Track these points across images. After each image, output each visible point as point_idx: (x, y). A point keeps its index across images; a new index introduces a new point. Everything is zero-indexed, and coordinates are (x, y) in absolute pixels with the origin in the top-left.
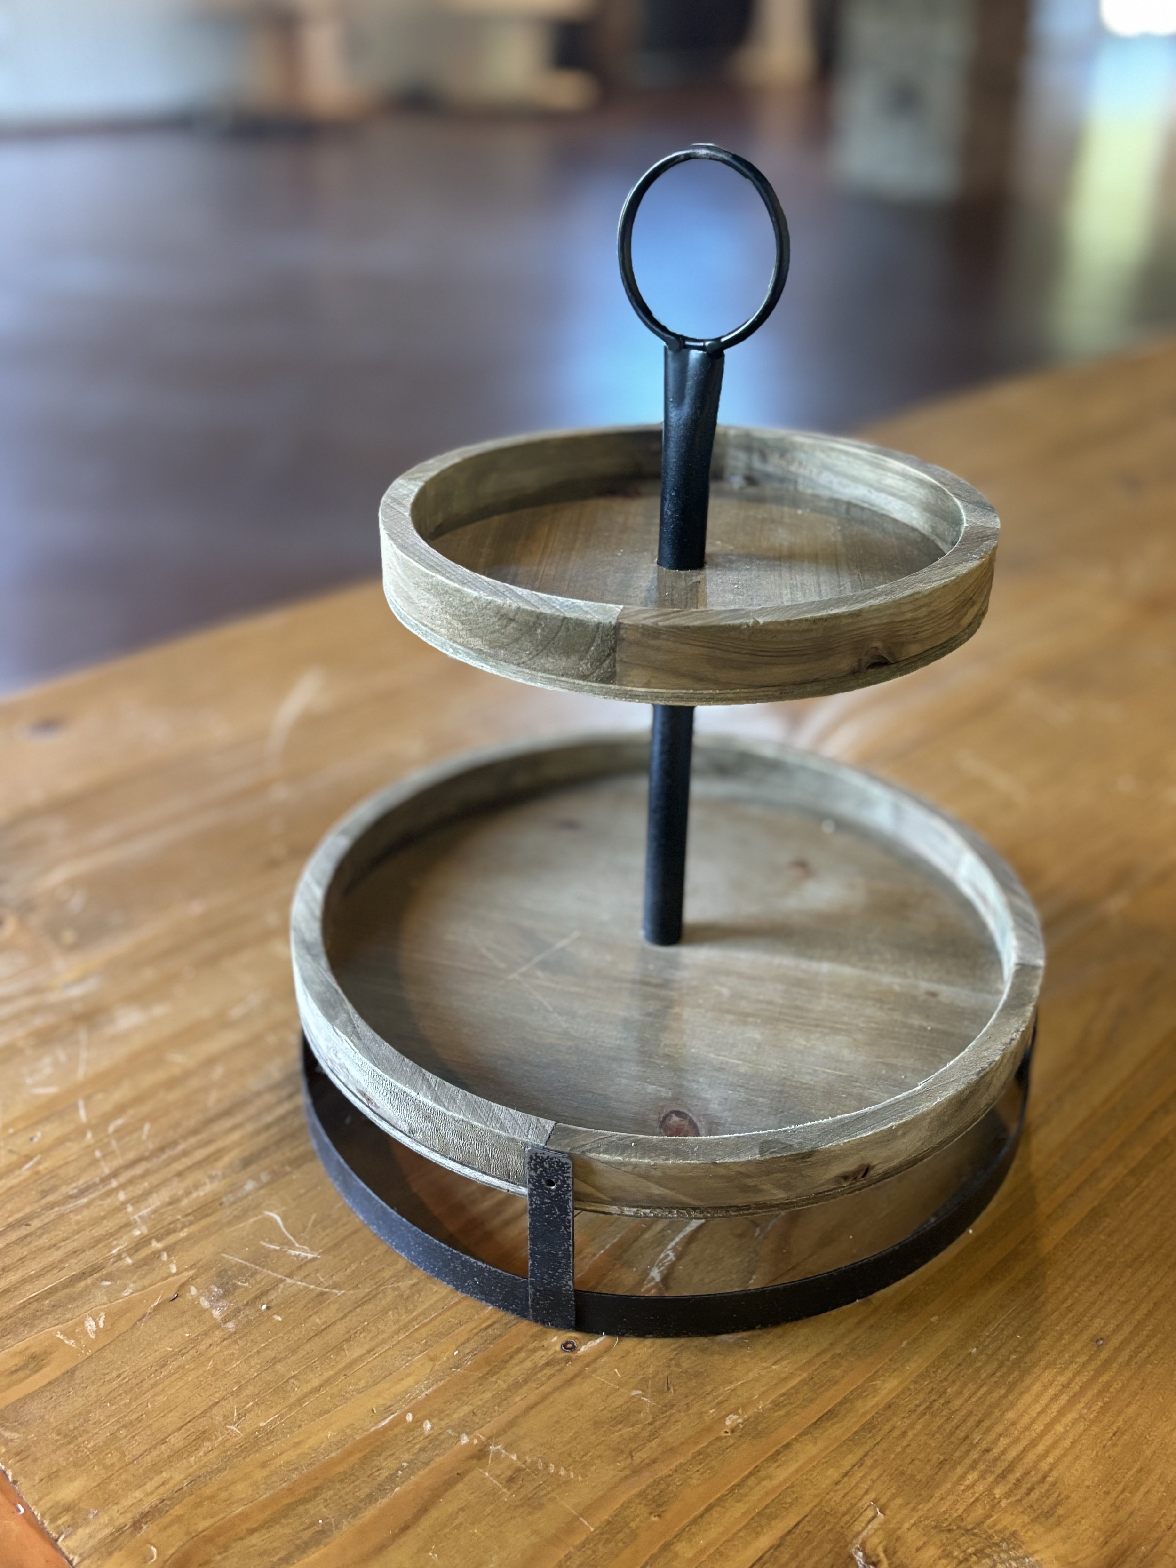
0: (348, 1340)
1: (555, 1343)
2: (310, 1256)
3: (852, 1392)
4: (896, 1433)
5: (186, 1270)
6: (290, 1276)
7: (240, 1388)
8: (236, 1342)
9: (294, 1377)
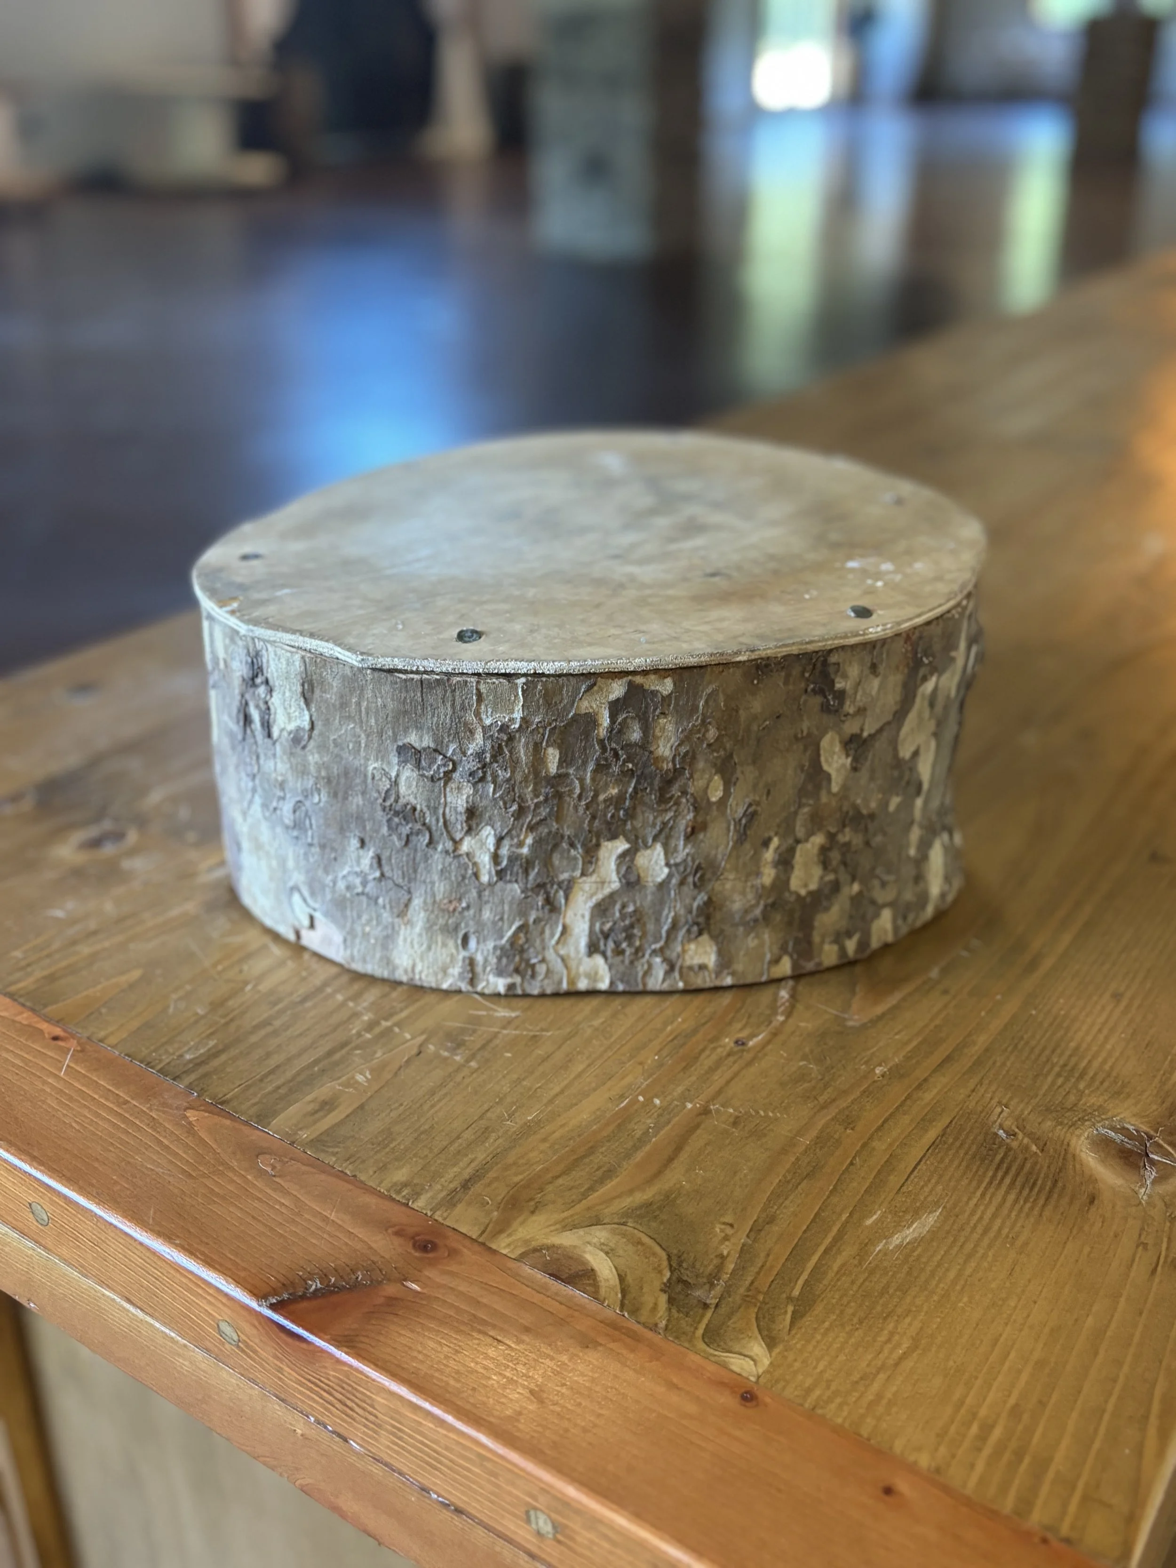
1: (728, 1042)
2: (513, 1015)
4: (998, 1064)
5: (418, 1036)
7: (501, 1099)
9: (539, 1087)
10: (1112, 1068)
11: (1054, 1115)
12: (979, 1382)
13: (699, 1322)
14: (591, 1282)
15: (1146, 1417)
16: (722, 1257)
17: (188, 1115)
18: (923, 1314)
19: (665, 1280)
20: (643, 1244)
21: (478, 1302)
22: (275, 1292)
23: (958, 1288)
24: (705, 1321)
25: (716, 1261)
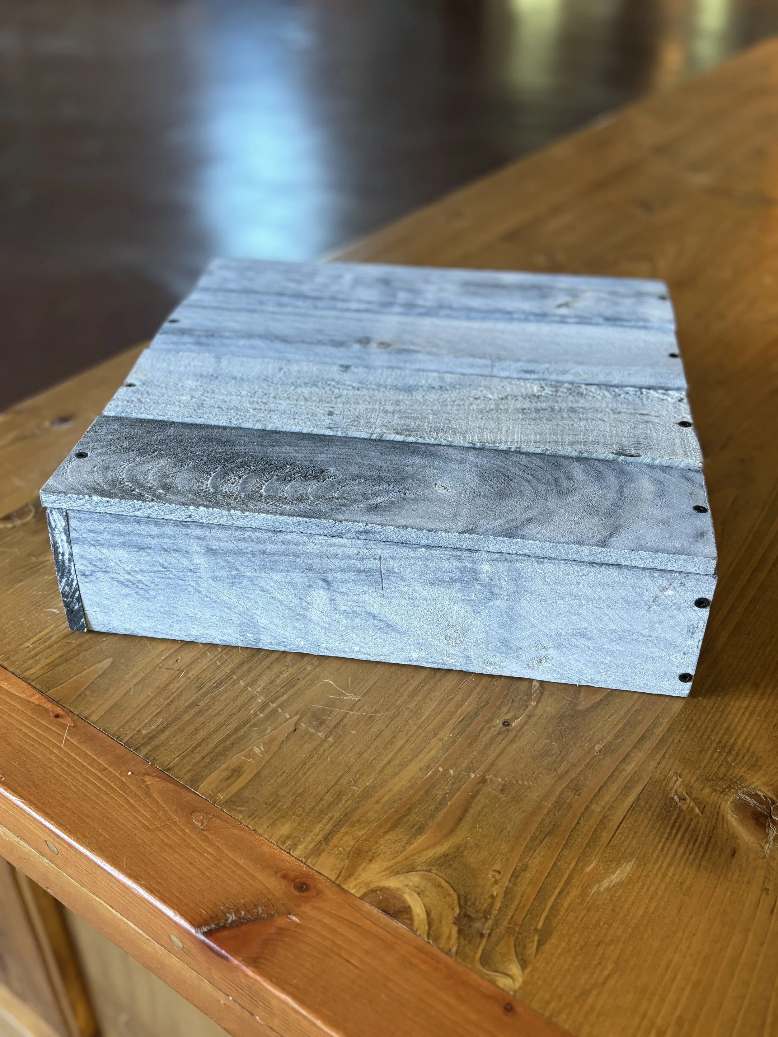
0: (394, 738)
1: (499, 723)
2: (357, 699)
3: (650, 726)
4: (676, 741)
5: (295, 715)
6: (351, 710)
7: (349, 768)
8: (337, 747)
9: (374, 759)
10: (751, 745)
11: (711, 783)
12: (657, 998)
13: (478, 948)
14: (409, 916)
15: (763, 1025)
16: (492, 896)
17: (146, 780)
18: (621, 943)
19: (456, 915)
20: (442, 887)
21: (337, 932)
22: (206, 924)
23: (645, 922)
24: (481, 947)
25: (489, 900)
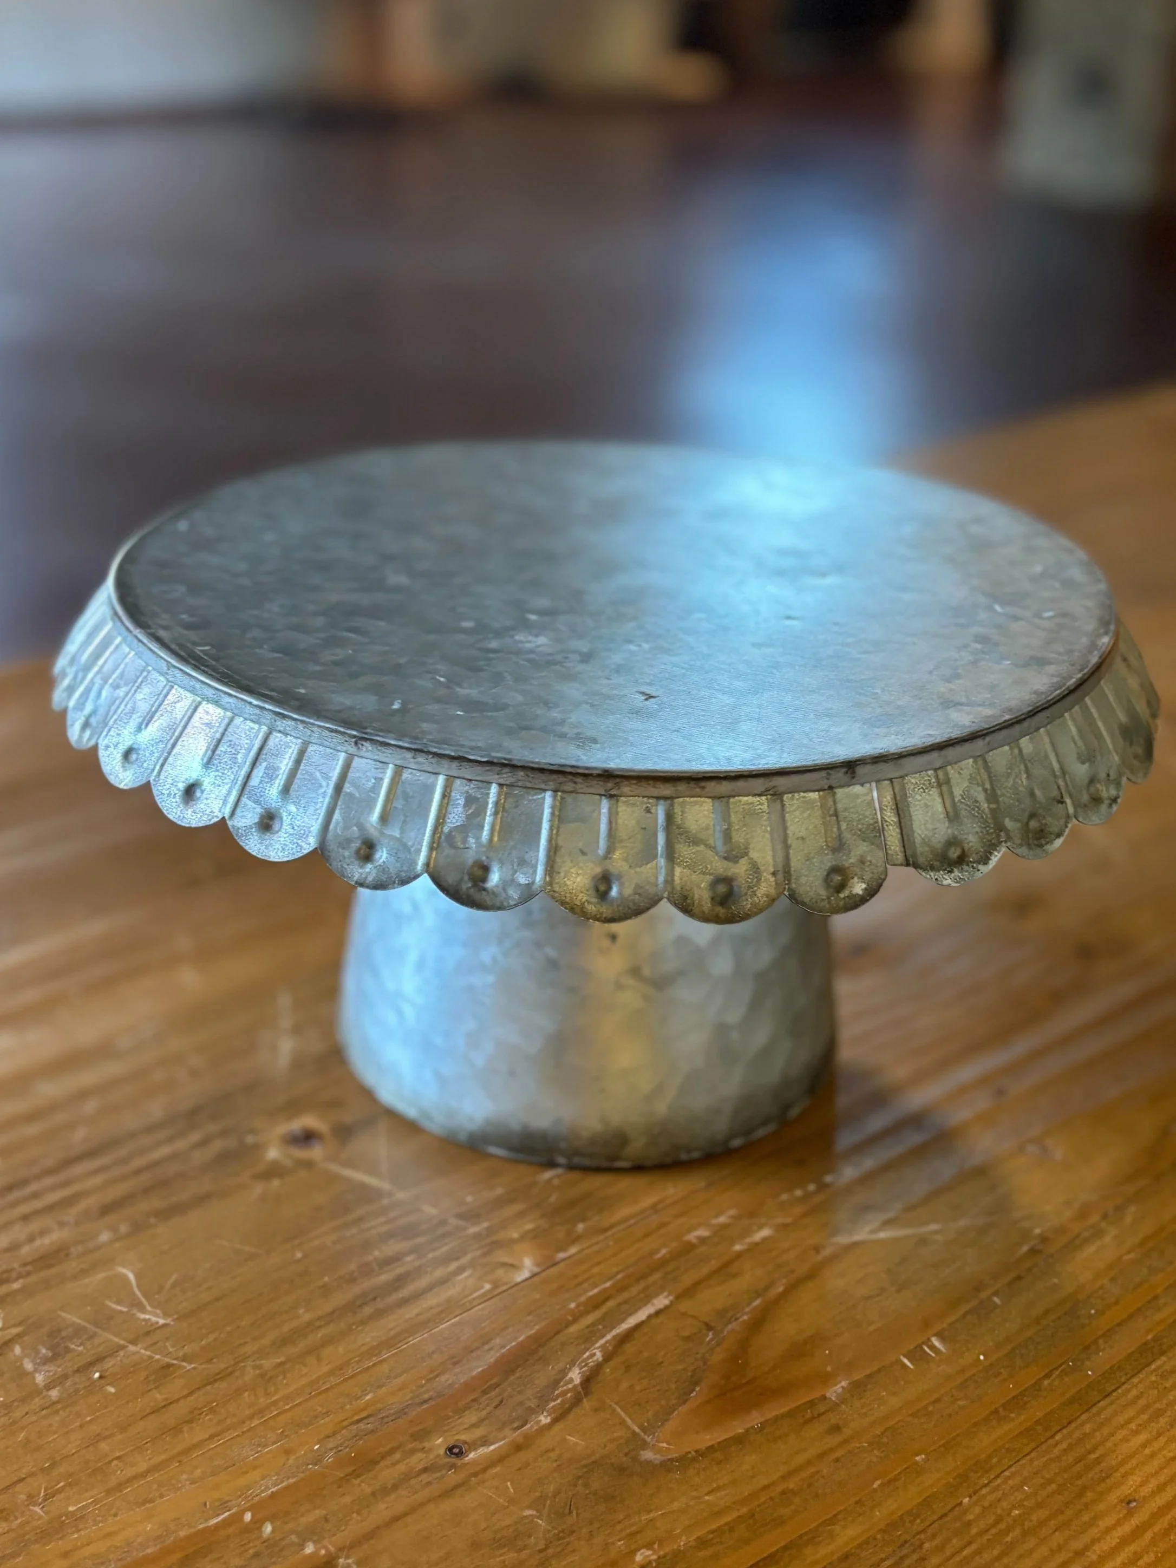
0: (190, 1422)
1: (439, 1446)
2: (161, 1321)
3: (801, 1536)
5: (14, 1326)
6: (134, 1342)
